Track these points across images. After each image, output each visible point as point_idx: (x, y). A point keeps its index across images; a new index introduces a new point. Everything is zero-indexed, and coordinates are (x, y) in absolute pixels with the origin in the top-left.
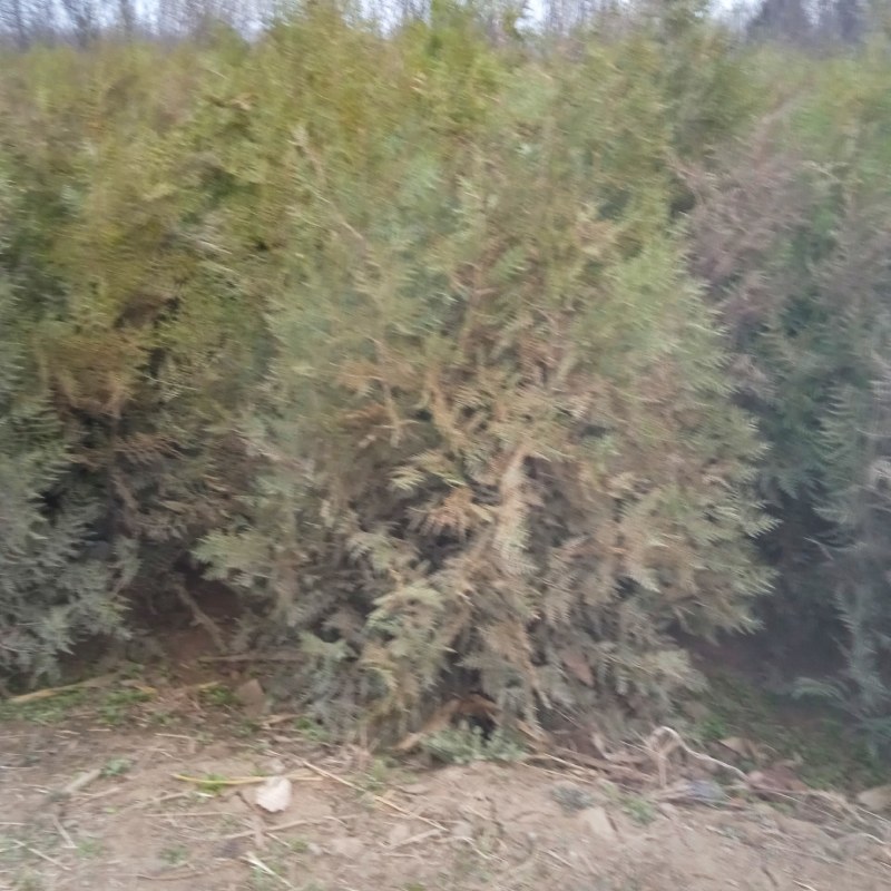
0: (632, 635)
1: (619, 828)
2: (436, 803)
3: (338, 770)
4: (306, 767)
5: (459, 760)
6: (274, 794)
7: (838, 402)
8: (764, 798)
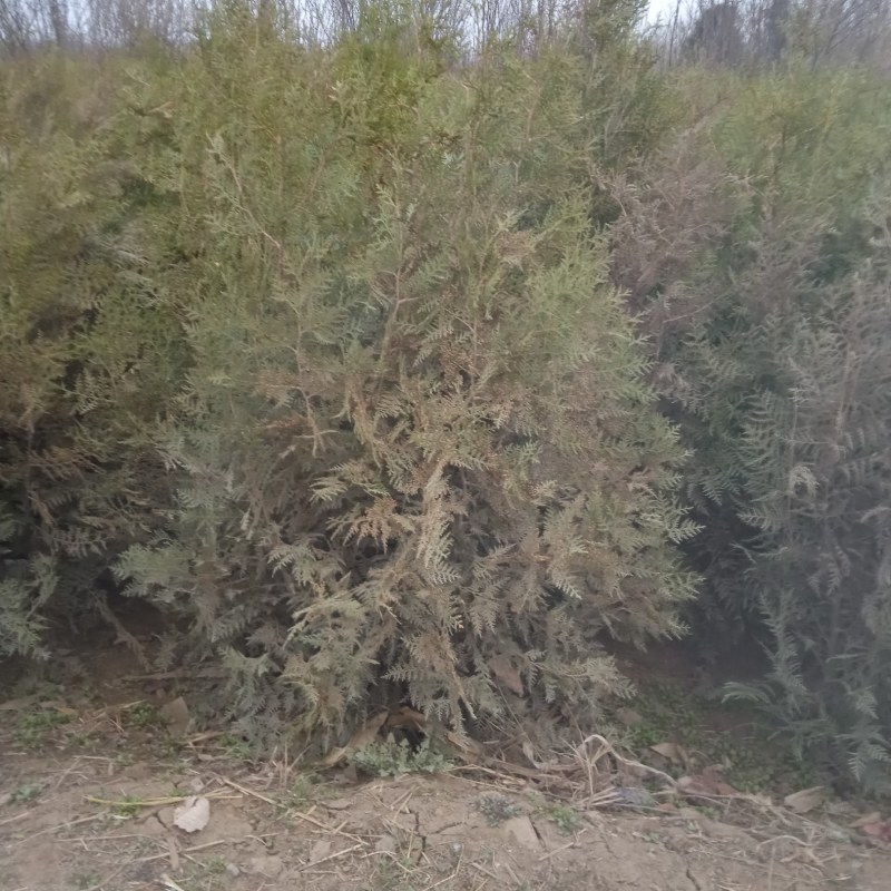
0: (559, 642)
1: (545, 838)
2: (359, 818)
3: (260, 787)
4: (227, 785)
5: (384, 773)
6: (192, 815)
7: (760, 409)
8: (692, 802)
